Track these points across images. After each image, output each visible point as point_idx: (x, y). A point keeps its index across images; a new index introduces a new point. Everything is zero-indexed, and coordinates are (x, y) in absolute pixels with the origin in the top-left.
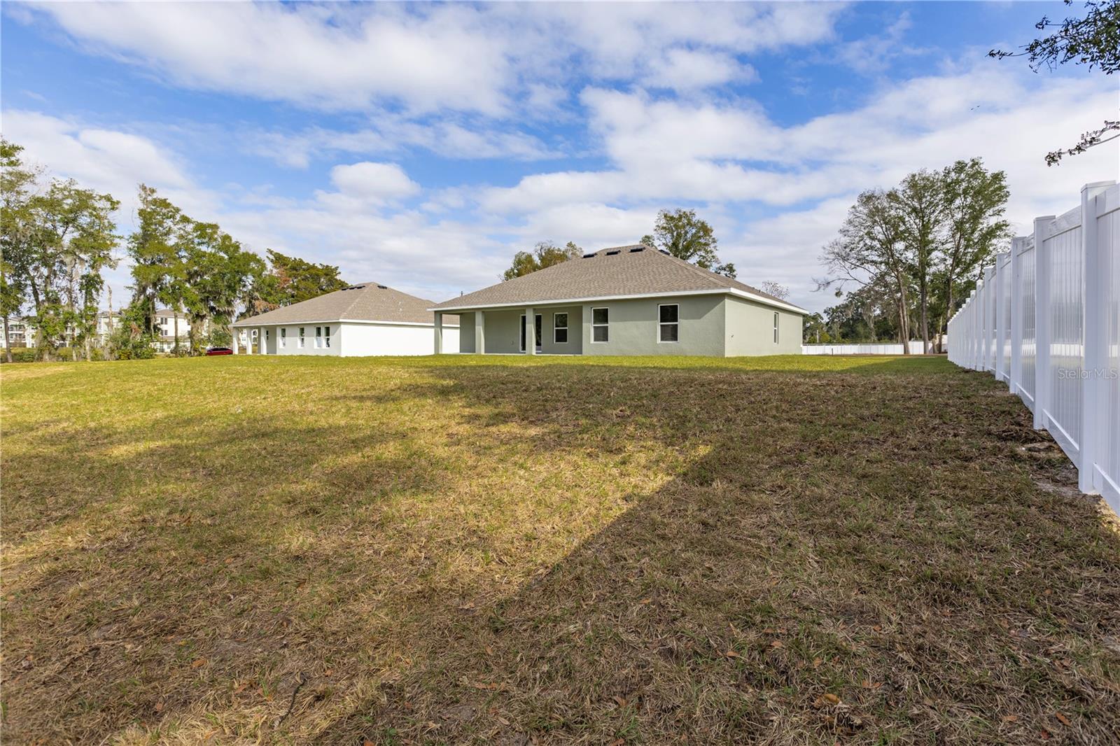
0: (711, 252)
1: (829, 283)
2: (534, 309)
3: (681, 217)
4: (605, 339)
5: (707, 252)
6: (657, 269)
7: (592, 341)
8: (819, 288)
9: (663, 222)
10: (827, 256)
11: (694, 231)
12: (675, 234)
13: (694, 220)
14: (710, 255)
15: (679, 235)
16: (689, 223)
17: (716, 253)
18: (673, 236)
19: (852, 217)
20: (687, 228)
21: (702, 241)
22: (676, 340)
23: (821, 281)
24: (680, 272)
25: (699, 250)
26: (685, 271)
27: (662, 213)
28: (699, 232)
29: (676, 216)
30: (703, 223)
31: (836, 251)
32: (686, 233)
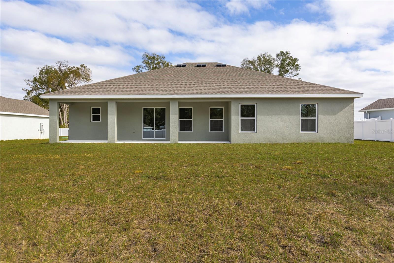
7: (240, 131)
22: (315, 130)
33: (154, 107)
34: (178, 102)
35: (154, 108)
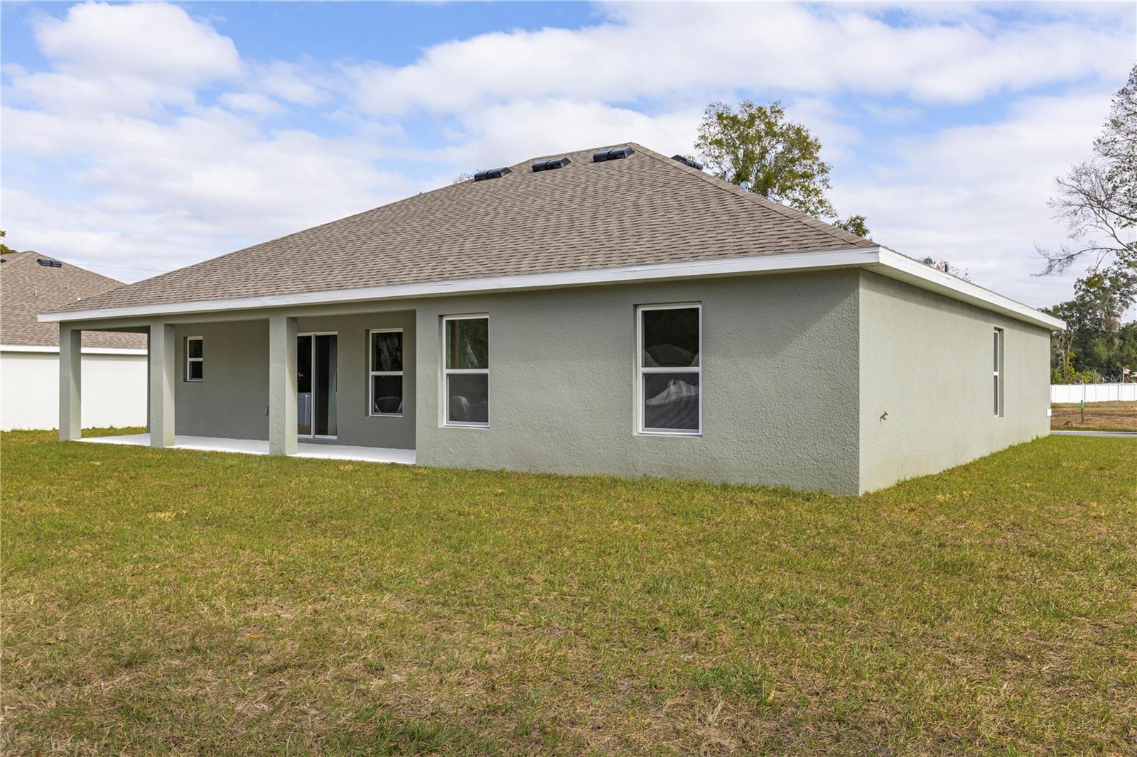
0: (817, 193)
1: (1071, 257)
2: (293, 320)
3: (752, 118)
4: (480, 414)
5: (808, 191)
6: (650, 198)
7: (443, 421)
8: (1050, 268)
9: (715, 130)
10: (1067, 198)
11: (780, 148)
12: (741, 153)
13: (782, 122)
14: (815, 200)
15: (749, 156)
16: (770, 132)
17: (826, 195)
18: (737, 158)
19: (1121, 112)
20: (766, 142)
21: (798, 169)
22: (695, 426)
23: (1055, 251)
24: (714, 204)
25: (791, 188)
26: (730, 201)
27: (713, 112)
28: (790, 151)
29: (743, 117)
30: (798, 131)
31: (1087, 187)
32: (764, 151)
33: (311, 334)
34: (289, 319)
35: (310, 337)
